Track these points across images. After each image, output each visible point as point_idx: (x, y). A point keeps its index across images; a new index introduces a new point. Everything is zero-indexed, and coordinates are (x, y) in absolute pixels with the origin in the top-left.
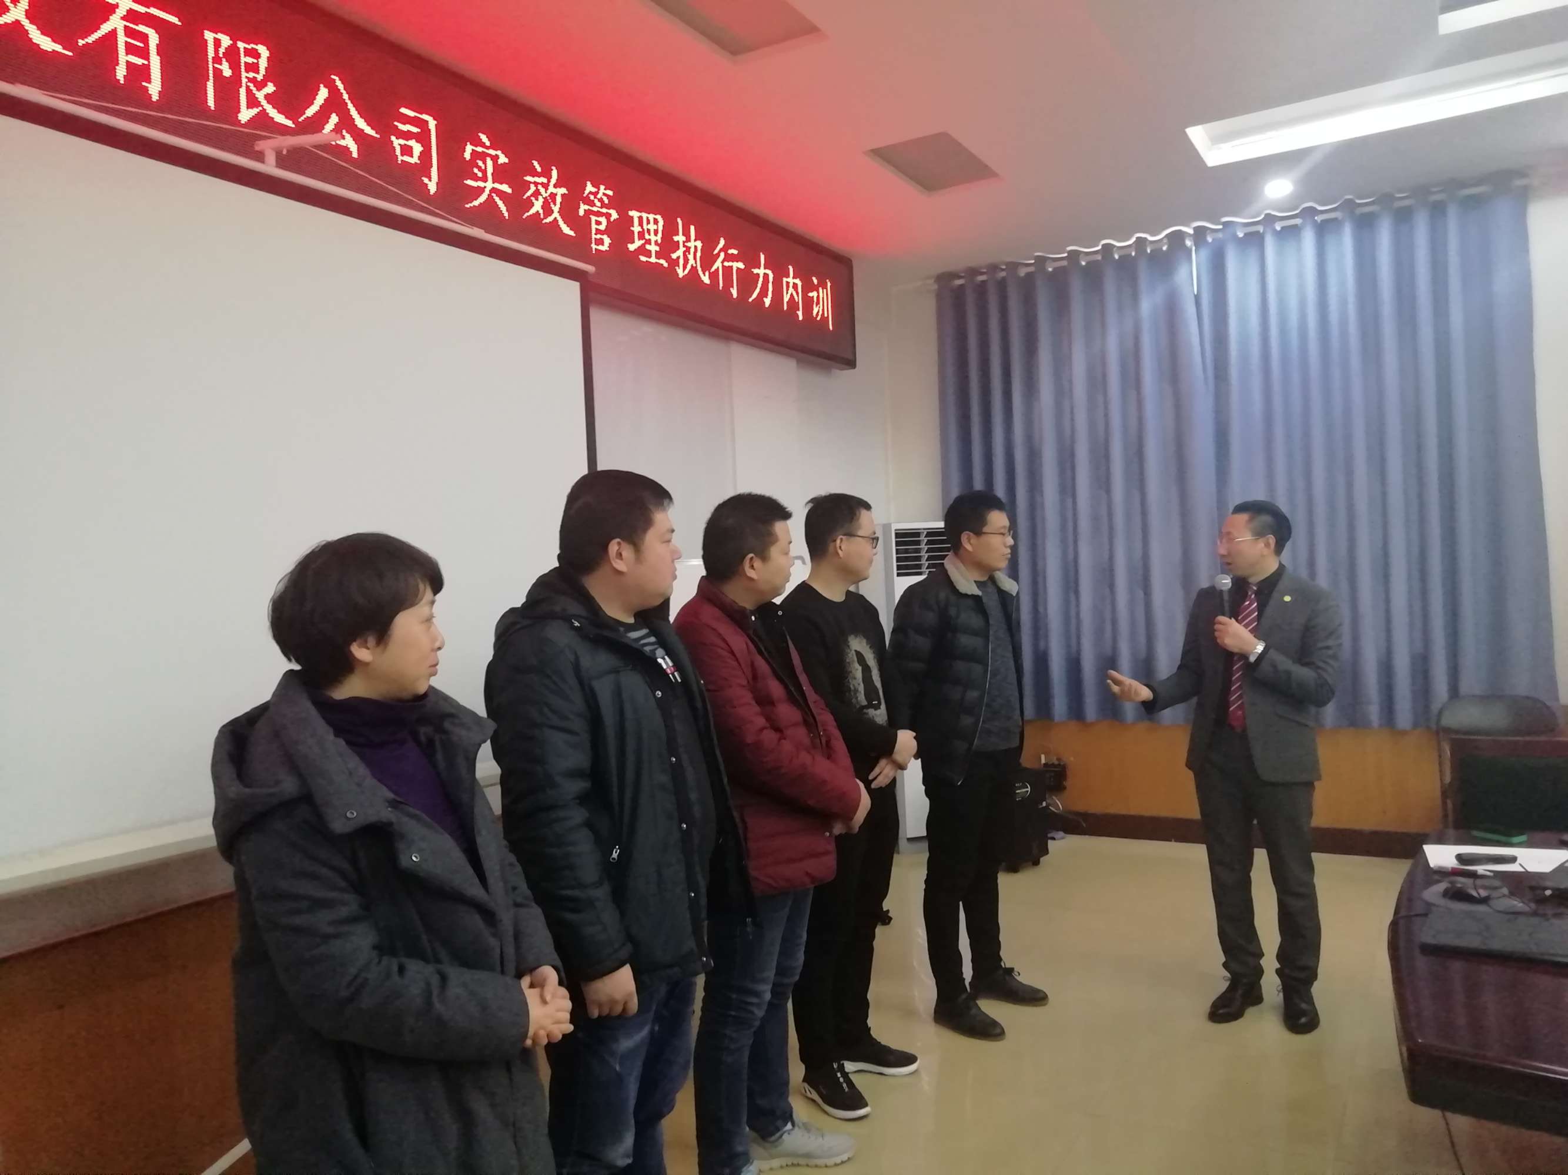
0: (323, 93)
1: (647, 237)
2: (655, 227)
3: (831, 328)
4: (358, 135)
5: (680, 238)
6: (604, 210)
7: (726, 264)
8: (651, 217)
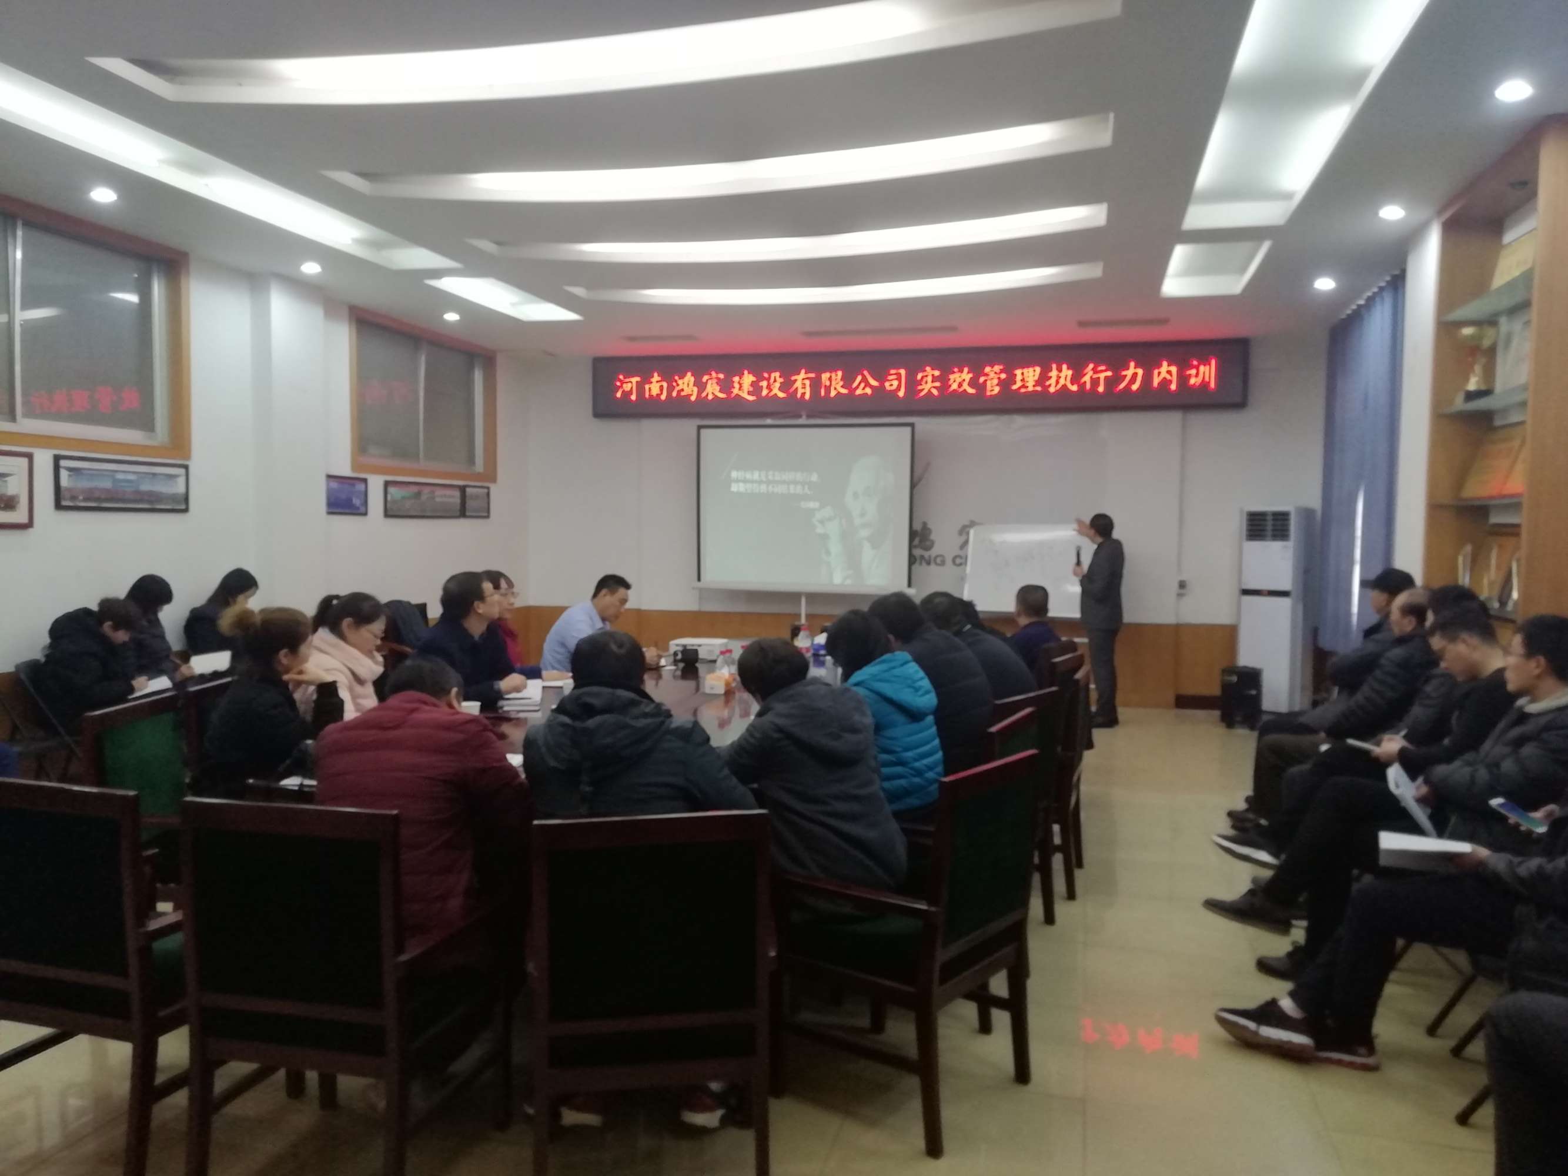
0: (859, 378)
1: (1027, 379)
2: (1035, 373)
3: (1213, 388)
4: (871, 387)
5: (1054, 373)
6: (997, 376)
7: (1094, 376)
8: (1032, 369)
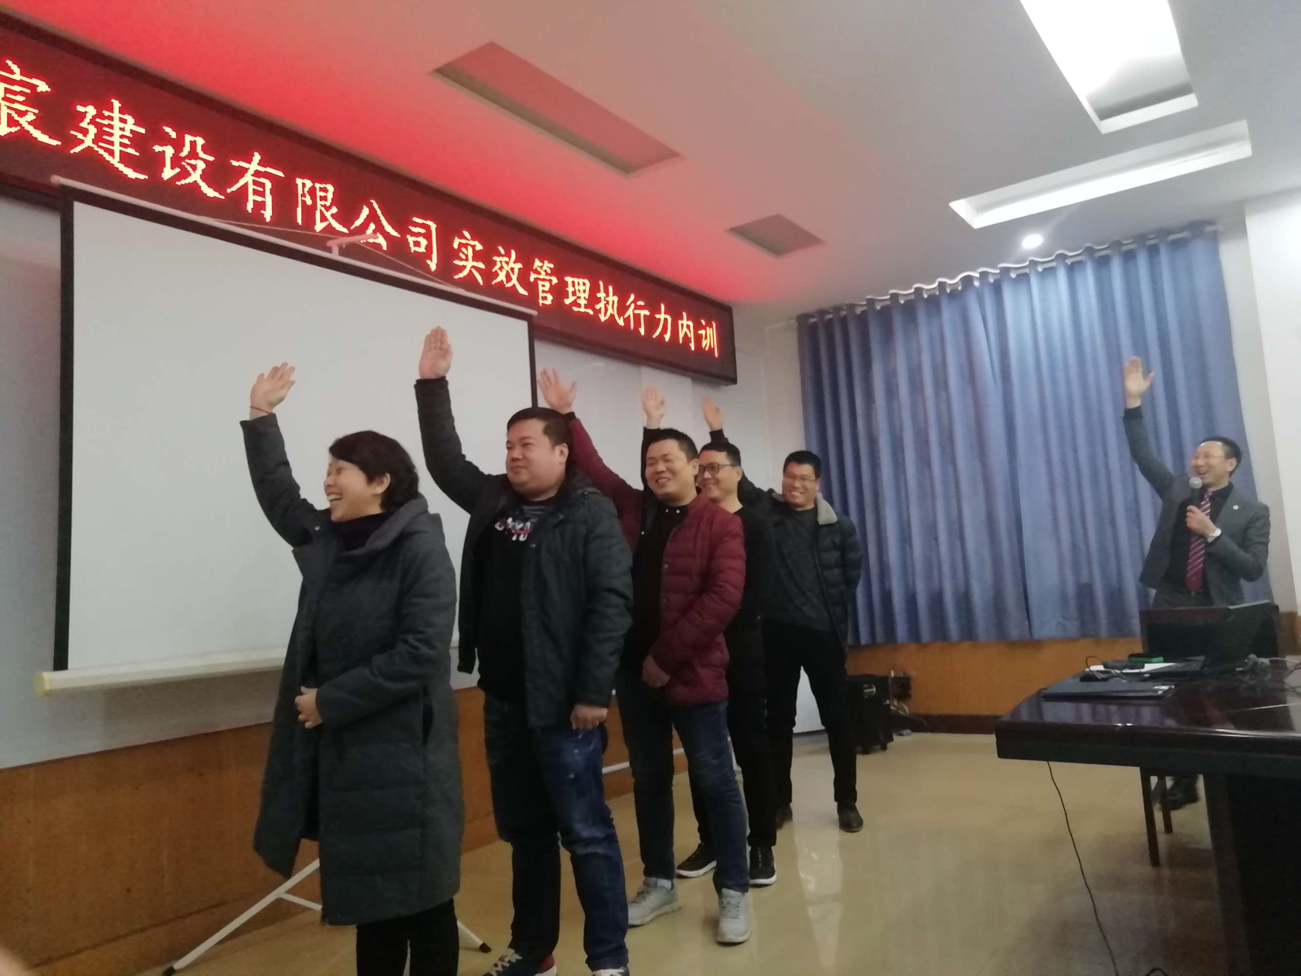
0: (365, 211)
1: (578, 294)
2: (584, 288)
3: (716, 355)
4: (386, 235)
5: (601, 295)
6: (548, 278)
7: (636, 312)
8: (581, 281)
